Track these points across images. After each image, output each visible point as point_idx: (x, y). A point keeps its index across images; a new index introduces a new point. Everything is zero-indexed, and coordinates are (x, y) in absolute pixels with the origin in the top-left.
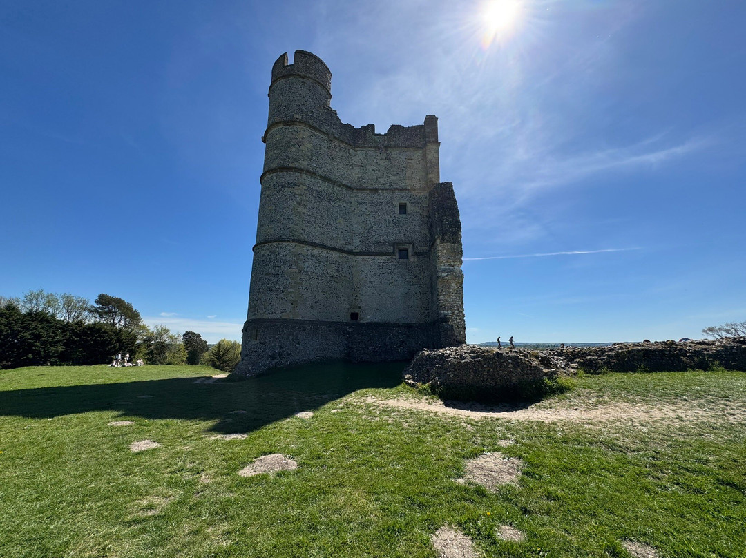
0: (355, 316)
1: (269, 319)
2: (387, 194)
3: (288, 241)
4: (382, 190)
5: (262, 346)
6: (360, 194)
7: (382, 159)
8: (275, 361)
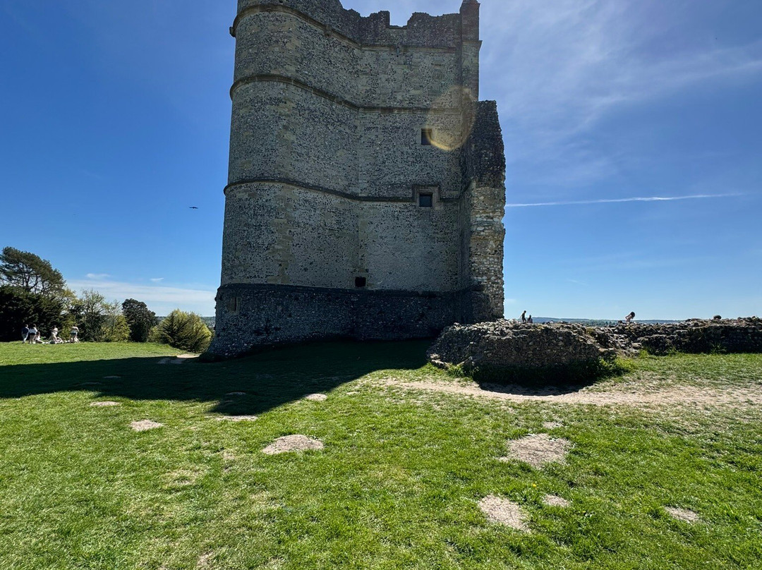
0: (360, 282)
1: (250, 284)
2: (406, 115)
3: (273, 181)
4: (400, 109)
5: (243, 319)
6: (368, 115)
7: (399, 64)
8: (260, 338)
